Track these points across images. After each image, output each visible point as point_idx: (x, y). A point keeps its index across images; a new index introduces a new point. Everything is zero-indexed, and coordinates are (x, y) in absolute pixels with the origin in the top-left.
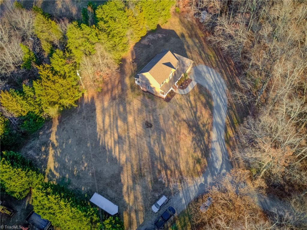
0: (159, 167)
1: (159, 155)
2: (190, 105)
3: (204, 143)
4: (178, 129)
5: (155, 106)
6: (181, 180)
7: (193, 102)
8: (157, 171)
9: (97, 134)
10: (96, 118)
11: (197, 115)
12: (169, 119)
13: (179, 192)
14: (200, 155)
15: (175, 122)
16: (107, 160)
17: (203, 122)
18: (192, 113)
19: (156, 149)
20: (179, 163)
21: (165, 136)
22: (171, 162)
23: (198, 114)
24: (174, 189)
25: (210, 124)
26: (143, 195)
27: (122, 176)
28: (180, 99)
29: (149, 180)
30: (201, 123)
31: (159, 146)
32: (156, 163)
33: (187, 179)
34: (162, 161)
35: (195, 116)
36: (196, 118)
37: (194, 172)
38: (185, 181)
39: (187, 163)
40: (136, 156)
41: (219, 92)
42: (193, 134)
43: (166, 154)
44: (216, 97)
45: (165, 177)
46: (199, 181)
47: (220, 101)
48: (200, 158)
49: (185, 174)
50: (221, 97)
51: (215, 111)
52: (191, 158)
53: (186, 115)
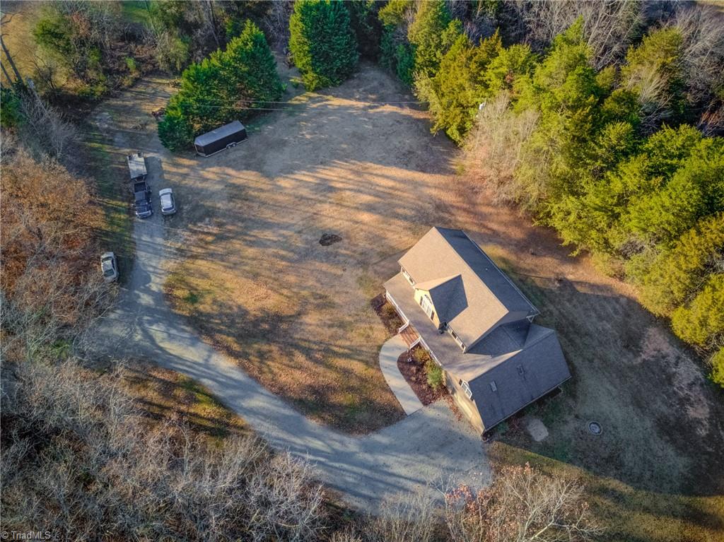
0: (230, 227)
1: (252, 233)
2: (336, 349)
3: (220, 331)
4: (285, 292)
5: (375, 272)
6: (181, 252)
7: (341, 363)
8: (224, 221)
9: (359, 161)
10: (401, 168)
11: (297, 353)
12: (322, 284)
13: (166, 239)
14: (201, 307)
15: (304, 293)
16: (297, 162)
17: (273, 360)
18: (309, 341)
19: (266, 233)
20: (212, 261)
21: (283, 258)
22: (225, 248)
23: (300, 358)
24: (176, 234)
25: (256, 373)
26: (202, 190)
27: (254, 173)
28: (368, 336)
29: (219, 205)
30: (270, 351)
31: (269, 240)
32: (240, 224)
33: (175, 262)
34: (237, 235)
35: (297, 347)
36: (291, 346)
37: (178, 279)
38: (175, 257)
39: (204, 276)
40: (276, 201)
41: (345, 466)
42: (255, 315)
43: (245, 247)
44: (330, 442)
45: (206, 230)
46: (158, 280)
47: (311, 445)
48: (196, 305)
49: (189, 264)
50: (322, 460)
51: (288, 412)
52: (208, 288)
53: (311, 325)
